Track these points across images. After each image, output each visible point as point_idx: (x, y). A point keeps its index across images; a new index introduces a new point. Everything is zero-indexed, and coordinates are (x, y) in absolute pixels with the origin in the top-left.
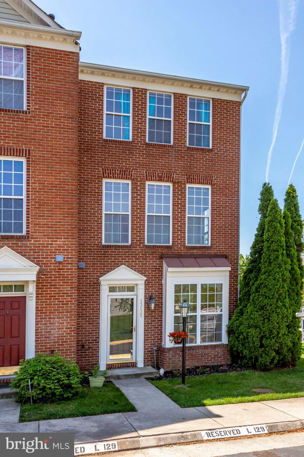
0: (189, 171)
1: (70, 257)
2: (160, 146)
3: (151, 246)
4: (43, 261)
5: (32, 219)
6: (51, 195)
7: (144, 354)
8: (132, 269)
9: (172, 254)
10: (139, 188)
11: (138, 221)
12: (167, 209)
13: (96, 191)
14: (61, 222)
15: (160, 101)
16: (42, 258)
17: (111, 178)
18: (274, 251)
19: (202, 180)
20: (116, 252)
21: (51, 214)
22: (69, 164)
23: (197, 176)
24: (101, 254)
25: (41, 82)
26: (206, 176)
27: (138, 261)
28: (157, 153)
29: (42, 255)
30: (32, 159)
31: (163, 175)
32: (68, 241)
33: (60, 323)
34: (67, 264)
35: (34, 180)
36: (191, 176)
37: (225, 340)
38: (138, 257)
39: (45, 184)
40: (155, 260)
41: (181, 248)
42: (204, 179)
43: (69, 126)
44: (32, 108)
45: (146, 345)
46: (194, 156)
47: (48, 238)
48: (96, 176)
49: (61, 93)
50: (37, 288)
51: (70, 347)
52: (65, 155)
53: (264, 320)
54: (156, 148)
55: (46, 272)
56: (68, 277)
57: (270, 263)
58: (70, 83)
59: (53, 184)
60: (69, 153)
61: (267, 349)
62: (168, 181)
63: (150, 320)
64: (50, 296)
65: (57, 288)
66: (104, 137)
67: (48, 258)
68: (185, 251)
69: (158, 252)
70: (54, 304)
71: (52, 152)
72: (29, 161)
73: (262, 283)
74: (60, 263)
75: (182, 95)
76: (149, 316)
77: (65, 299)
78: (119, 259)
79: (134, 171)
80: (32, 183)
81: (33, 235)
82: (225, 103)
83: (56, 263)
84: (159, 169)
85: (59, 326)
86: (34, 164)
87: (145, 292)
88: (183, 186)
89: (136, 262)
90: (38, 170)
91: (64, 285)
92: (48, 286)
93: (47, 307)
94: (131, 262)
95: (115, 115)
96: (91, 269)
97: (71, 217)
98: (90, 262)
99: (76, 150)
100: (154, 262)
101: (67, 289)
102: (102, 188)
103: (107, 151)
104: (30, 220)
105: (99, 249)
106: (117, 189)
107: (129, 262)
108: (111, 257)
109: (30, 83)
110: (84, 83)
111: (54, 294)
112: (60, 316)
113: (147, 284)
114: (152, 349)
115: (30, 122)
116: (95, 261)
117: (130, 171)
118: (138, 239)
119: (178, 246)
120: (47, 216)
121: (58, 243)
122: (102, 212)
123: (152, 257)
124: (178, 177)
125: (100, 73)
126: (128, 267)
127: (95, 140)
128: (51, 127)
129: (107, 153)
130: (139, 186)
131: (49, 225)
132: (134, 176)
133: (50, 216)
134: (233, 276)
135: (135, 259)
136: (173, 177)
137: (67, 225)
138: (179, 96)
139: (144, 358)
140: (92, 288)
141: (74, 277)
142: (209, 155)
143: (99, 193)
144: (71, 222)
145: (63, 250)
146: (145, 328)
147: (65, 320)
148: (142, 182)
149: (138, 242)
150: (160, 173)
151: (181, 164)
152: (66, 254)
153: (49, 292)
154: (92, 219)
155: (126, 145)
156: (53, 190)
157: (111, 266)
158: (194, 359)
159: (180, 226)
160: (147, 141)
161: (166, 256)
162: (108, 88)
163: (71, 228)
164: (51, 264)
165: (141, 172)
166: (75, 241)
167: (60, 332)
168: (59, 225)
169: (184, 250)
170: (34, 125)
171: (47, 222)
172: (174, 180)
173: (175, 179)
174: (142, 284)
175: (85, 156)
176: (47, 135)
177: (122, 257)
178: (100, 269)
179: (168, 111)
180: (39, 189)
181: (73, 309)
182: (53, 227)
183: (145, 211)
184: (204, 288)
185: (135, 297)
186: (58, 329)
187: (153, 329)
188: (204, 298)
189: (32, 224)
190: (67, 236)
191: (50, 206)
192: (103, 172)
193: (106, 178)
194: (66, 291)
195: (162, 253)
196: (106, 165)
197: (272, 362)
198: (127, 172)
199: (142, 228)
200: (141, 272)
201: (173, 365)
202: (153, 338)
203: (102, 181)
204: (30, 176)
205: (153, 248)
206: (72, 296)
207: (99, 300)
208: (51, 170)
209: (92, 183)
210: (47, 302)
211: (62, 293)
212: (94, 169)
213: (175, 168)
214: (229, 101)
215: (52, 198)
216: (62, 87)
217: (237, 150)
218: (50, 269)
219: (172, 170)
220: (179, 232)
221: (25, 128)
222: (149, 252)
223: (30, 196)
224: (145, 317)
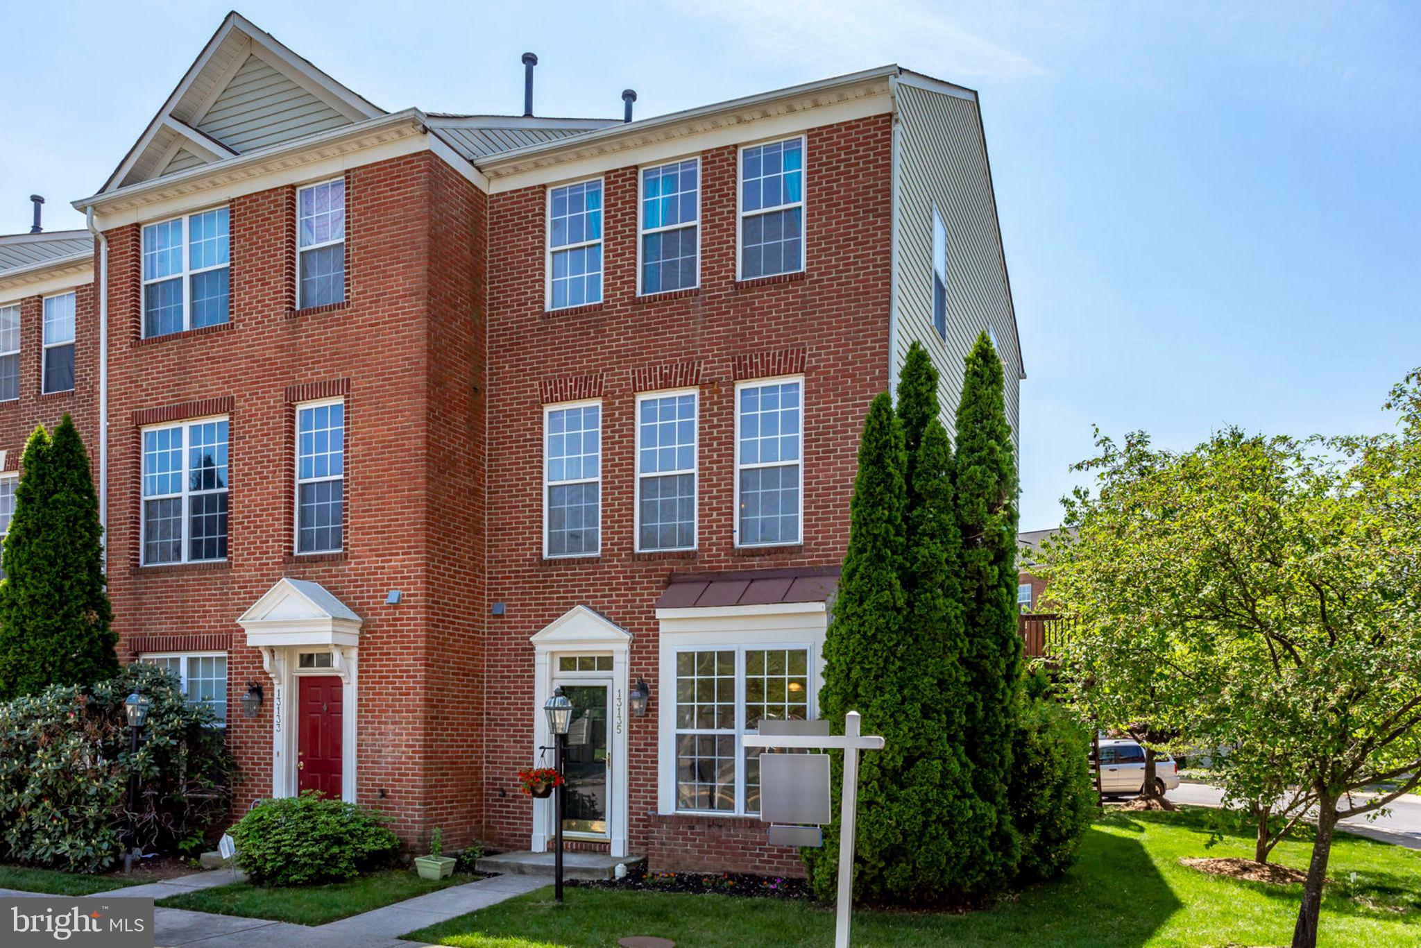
0: (740, 347)
1: (413, 592)
2: (665, 298)
3: (647, 554)
4: (370, 602)
5: (352, 517)
6: (381, 465)
7: (630, 825)
8: (602, 614)
9: (697, 572)
10: (617, 416)
11: (616, 495)
12: (686, 458)
13: (528, 437)
14: (399, 519)
15: (669, 184)
16: (367, 598)
17: (558, 401)
19: (774, 364)
20: (567, 575)
21: (383, 503)
22: (410, 393)
23: (762, 355)
24: (537, 582)
25: (367, 236)
26: (786, 352)
27: (617, 595)
28: (658, 317)
29: (368, 591)
30: (354, 396)
31: (674, 370)
32: (409, 560)
33: (397, 735)
34: (408, 607)
36: (745, 358)
38: (617, 584)
39: (372, 443)
40: (654, 590)
41: (720, 555)
42: (780, 360)
43: (413, 312)
44: (352, 292)
45: (635, 803)
46: (754, 303)
47: (377, 556)
48: (526, 403)
49: (399, 245)
50: (360, 660)
51: (412, 786)
52: (405, 376)
54: (658, 306)
55: (374, 627)
56: (410, 636)
59: (385, 441)
60: (411, 370)
62: (685, 385)
63: (642, 742)
65: (391, 660)
66: (548, 308)
67: (377, 597)
68: (730, 563)
69: (662, 570)
70: (386, 694)
71: (383, 373)
72: (349, 402)
75: (721, 151)
76: (640, 733)
77: (404, 682)
78: (574, 591)
79: (607, 376)
80: (352, 445)
81: (354, 551)
82: (843, 131)
83: (389, 608)
84: (665, 357)
86: (356, 406)
87: (631, 670)
88: (724, 389)
90: (361, 417)
91: (403, 654)
92: (376, 654)
93: (375, 700)
94: (601, 597)
95: (570, 250)
96: (516, 616)
97: (415, 507)
98: (516, 599)
100: (654, 595)
101: (408, 661)
102: (541, 428)
103: (549, 341)
104: (350, 521)
106: (574, 423)
107: (595, 597)
108: (558, 586)
109: (349, 245)
111: (386, 671)
112: (397, 719)
113: (637, 651)
115: (349, 323)
116: (525, 599)
117: (596, 376)
118: (616, 540)
119: (712, 550)
120: (377, 509)
121: (393, 563)
122: (542, 483)
123: (648, 582)
124: (712, 368)
126: (594, 609)
127: (526, 320)
128: (383, 323)
129: (548, 345)
130: (618, 409)
131: (377, 527)
132: (606, 387)
133: (381, 509)
135: (610, 590)
136: (698, 371)
137: (409, 525)
138: (712, 156)
140: (521, 660)
141: (418, 637)
142: (797, 291)
143: (535, 440)
144: (415, 518)
145: (401, 578)
146: (630, 761)
147: (405, 729)
148: (626, 399)
149: (616, 548)
150: (666, 368)
151: (719, 332)
152: (405, 586)
153: (378, 668)
155: (588, 316)
156: (384, 453)
158: (722, 854)
159: (715, 498)
160: (639, 294)
161: (682, 577)
162: (554, 193)
163: (415, 530)
164: (381, 608)
165: (622, 373)
167: (397, 754)
169: (727, 561)
170: (357, 328)
172: (700, 378)
173: (703, 375)
174: (620, 652)
176: (376, 341)
177: (581, 586)
178: (536, 616)
179: (689, 202)
180: (363, 456)
181: (418, 706)
182: (386, 531)
183: (633, 470)
185: (609, 684)
186: (393, 746)
187: (650, 765)
189: (352, 528)
190: (408, 547)
191: (379, 487)
192: (542, 391)
193: (549, 402)
194: (406, 665)
195: (672, 570)
196: (547, 372)
198: (591, 379)
199: (623, 512)
200: (622, 621)
201: (670, 861)
202: (649, 788)
203: (542, 413)
204: (350, 432)
205: (650, 560)
206: (416, 676)
209: (520, 420)
210: (375, 688)
211: (400, 671)
212: (524, 386)
213: (704, 345)
214: (853, 124)
217: (879, 257)
218: (380, 620)
219: (695, 352)
220: (715, 513)
221: (341, 336)
222: (640, 571)
223: (350, 472)
224: (631, 732)
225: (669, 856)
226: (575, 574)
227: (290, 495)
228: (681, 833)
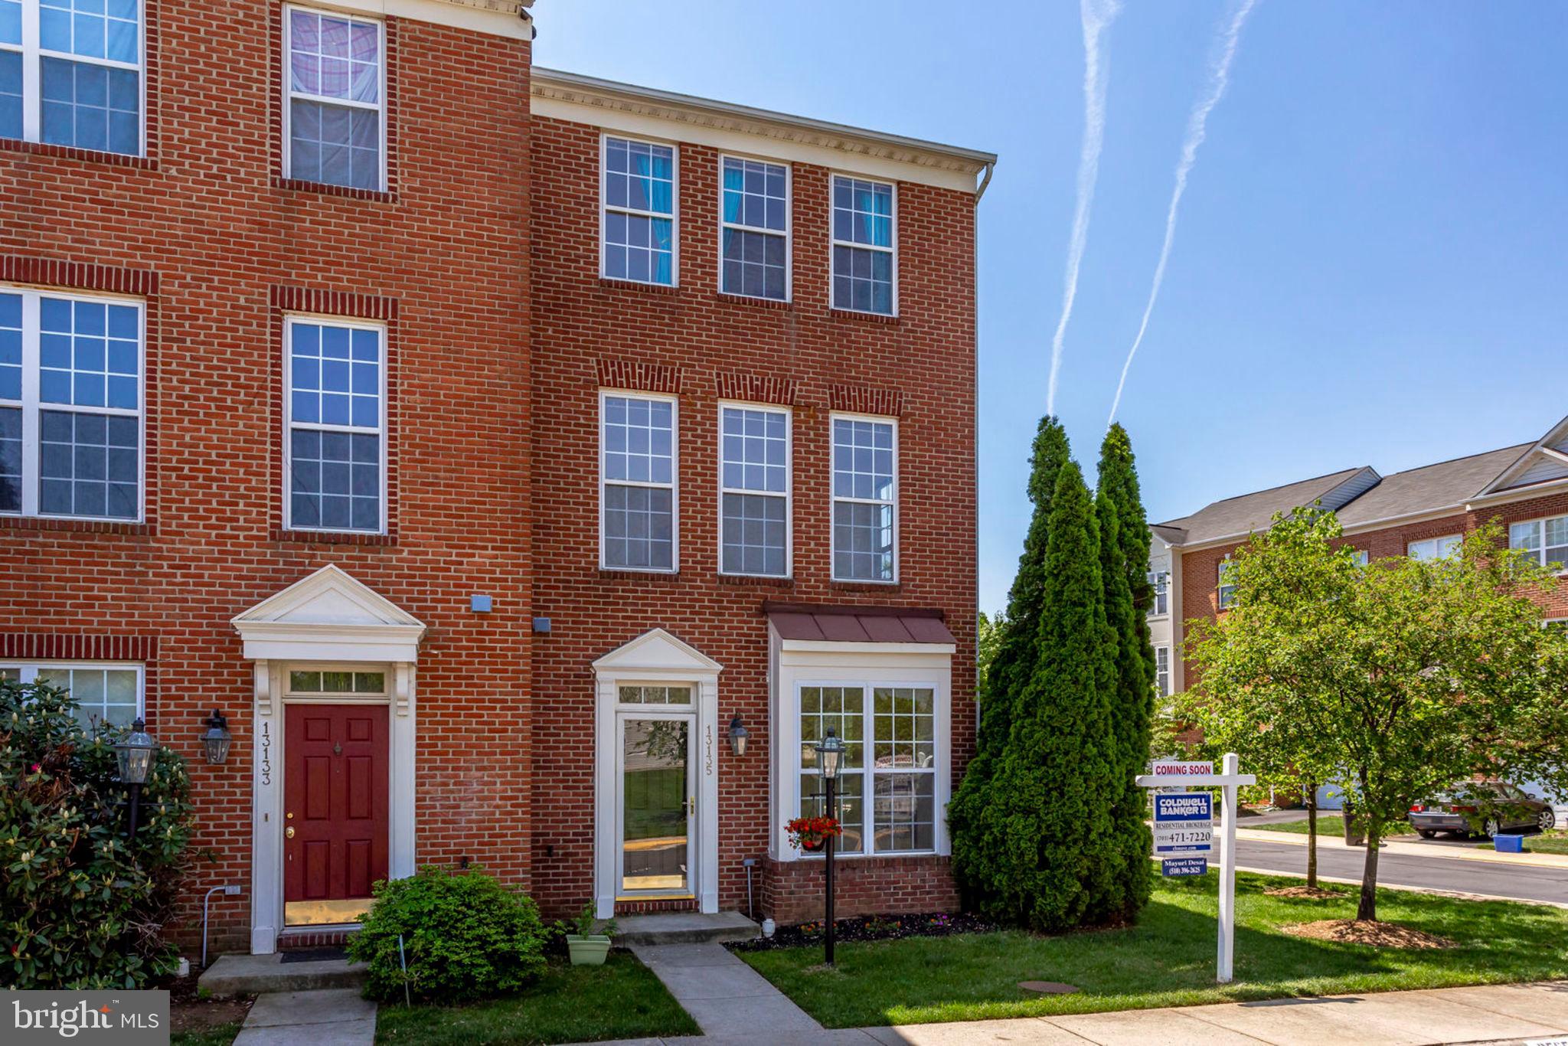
1: (509, 599)
2: (756, 305)
3: (735, 578)
4: (436, 608)
5: (403, 490)
6: (455, 427)
7: (720, 877)
8: (683, 640)
9: (794, 602)
10: (699, 418)
11: (698, 507)
12: (777, 479)
13: (582, 421)
14: (484, 503)
15: (755, 182)
16: (433, 600)
17: (621, 386)
18: (1074, 604)
19: (872, 402)
20: (636, 591)
21: (457, 479)
22: (505, 342)
23: (860, 390)
24: (595, 596)
25: (427, 117)
26: (884, 392)
27: (701, 620)
28: (746, 322)
29: (433, 592)
30: (403, 325)
31: (766, 384)
32: (503, 557)
33: (485, 784)
34: (502, 618)
35: (410, 385)
36: (843, 388)
37: (941, 845)
38: (700, 607)
39: (438, 395)
40: (745, 618)
41: (818, 587)
42: (877, 399)
43: (506, 239)
44: (402, 187)
45: (725, 851)
46: (850, 335)
47: (448, 546)
48: (579, 380)
49: (483, 148)
50: (419, 684)
51: (513, 850)
52: (494, 319)
53: (1048, 793)
54: (746, 310)
55: (444, 640)
56: (506, 656)
57: (1063, 636)
58: (505, 122)
59: (461, 397)
60: (505, 313)
61: (1059, 872)
62: (779, 403)
63: (734, 784)
64: (455, 708)
65: (475, 685)
66: (603, 274)
67: (449, 601)
68: (829, 596)
69: (754, 597)
70: (467, 730)
71: (460, 308)
72: (395, 331)
73: (1042, 692)
74: (483, 616)
75: (814, 169)
76: (731, 773)
77: (497, 716)
78: (646, 611)
79: (686, 372)
80: (403, 392)
81: (406, 537)
82: (933, 196)
83: (471, 617)
84: (755, 367)
85: (482, 791)
86: (410, 340)
87: (720, 704)
88: (820, 415)
89: (694, 620)
90: (418, 356)
91: (495, 678)
92: (449, 677)
93: (447, 738)
94: (681, 620)
95: (631, 215)
96: (567, 635)
97: (513, 490)
98: (566, 615)
99: (524, 307)
100: (745, 622)
101: (502, 688)
102: (596, 414)
103: (609, 314)
104: (399, 494)
105: (589, 582)
106: (639, 416)
107: (674, 619)
108: (624, 604)
109: (395, 119)
110: (545, 126)
111: (467, 701)
112: (486, 764)
113: (725, 682)
114: (741, 863)
115: (396, 225)
116: (579, 616)
117: (673, 370)
118: (699, 558)
119: (809, 580)
120: (447, 485)
121: (476, 559)
122: (597, 479)
123: (737, 609)
124: (807, 391)
125: (588, 100)
126: (673, 633)
127: (577, 281)
128: (456, 240)
130: (700, 412)
131: (450, 508)
132: (685, 384)
133: (452, 486)
134: (962, 669)
135: (691, 613)
136: (793, 391)
137: (502, 511)
139: (720, 890)
140: (575, 689)
141: (521, 657)
142: (892, 334)
143: (589, 426)
144: (513, 505)
145: (491, 579)
146: (720, 806)
147: (499, 776)
148: (709, 402)
149: (699, 566)
150: (757, 379)
151: (814, 355)
152: (498, 591)
153: (452, 696)
154: (571, 497)
155: (661, 299)
156: (461, 412)
157: (623, 631)
158: (856, 897)
159: (813, 527)
160: (720, 290)
161: (777, 606)
162: (610, 142)
163: (513, 519)
164: (456, 617)
165: (704, 373)
166: (525, 558)
167: (486, 809)
168: (479, 510)
169: (827, 594)
170: (409, 234)
171: (445, 500)
172: (795, 399)
173: (798, 396)
174: (710, 684)
175: (550, 324)
176: (443, 262)
177: (655, 605)
178: (594, 637)
179: (777, 209)
180: (422, 409)
181: (521, 746)
182: (462, 517)
183: (716, 482)
184: (882, 700)
185: (691, 719)
186: (479, 799)
187: (743, 808)
188: (882, 728)
189: (403, 505)
190: (502, 541)
191: (453, 456)
192: (600, 370)
193: (608, 385)
194: (501, 693)
195: (766, 598)
196: (608, 350)
197: (1072, 909)
198: (666, 370)
199: (708, 528)
200: (708, 649)
201: (800, 910)
202: (742, 834)
203: (596, 395)
204: (399, 373)
205: (741, 584)
206: (517, 708)
207: (593, 722)
208: (456, 359)
209: (569, 399)
210: (447, 723)
211: (490, 701)
212: (574, 360)
213: (799, 365)
214: (942, 192)
215: (457, 434)
216: (484, 134)
218: (455, 632)
219: (789, 370)
220: (812, 543)
221: (382, 239)
222: (729, 595)
223: (399, 427)
224: (720, 773)
225: (798, 905)
226: (647, 592)
227: (277, 442)
228: (811, 880)
